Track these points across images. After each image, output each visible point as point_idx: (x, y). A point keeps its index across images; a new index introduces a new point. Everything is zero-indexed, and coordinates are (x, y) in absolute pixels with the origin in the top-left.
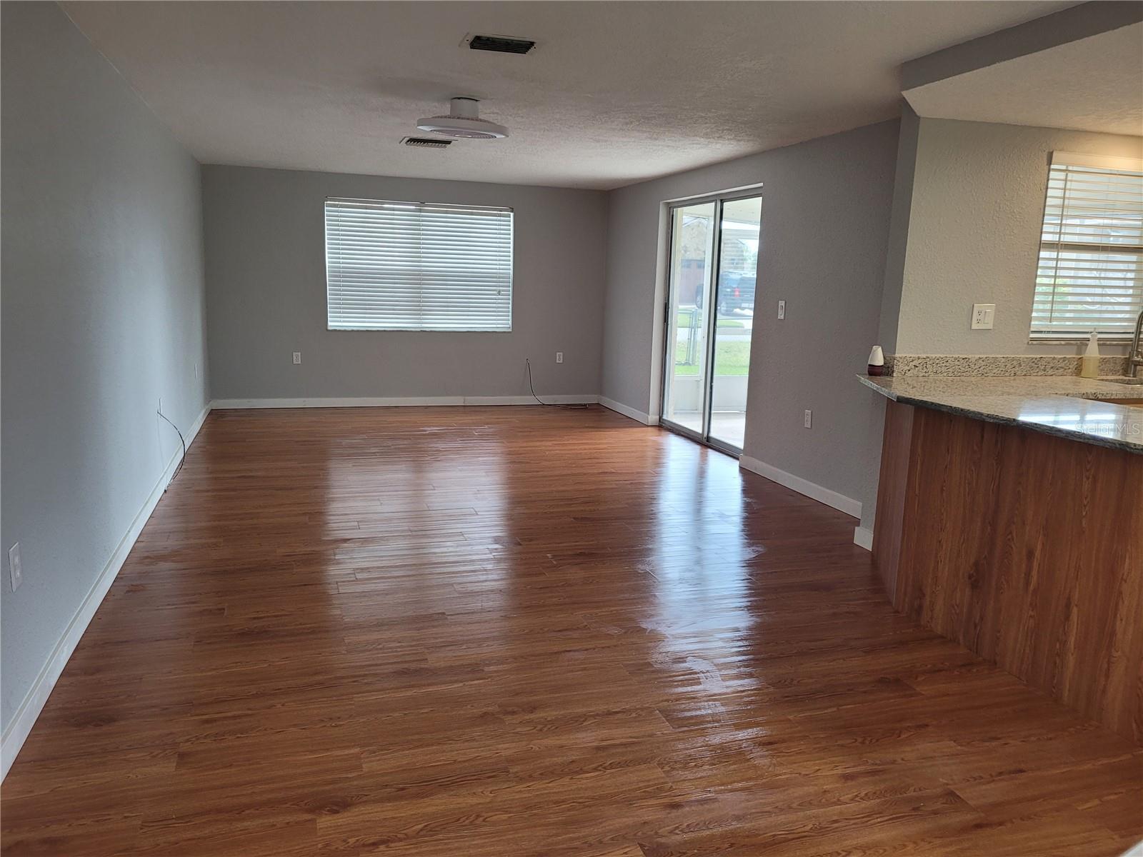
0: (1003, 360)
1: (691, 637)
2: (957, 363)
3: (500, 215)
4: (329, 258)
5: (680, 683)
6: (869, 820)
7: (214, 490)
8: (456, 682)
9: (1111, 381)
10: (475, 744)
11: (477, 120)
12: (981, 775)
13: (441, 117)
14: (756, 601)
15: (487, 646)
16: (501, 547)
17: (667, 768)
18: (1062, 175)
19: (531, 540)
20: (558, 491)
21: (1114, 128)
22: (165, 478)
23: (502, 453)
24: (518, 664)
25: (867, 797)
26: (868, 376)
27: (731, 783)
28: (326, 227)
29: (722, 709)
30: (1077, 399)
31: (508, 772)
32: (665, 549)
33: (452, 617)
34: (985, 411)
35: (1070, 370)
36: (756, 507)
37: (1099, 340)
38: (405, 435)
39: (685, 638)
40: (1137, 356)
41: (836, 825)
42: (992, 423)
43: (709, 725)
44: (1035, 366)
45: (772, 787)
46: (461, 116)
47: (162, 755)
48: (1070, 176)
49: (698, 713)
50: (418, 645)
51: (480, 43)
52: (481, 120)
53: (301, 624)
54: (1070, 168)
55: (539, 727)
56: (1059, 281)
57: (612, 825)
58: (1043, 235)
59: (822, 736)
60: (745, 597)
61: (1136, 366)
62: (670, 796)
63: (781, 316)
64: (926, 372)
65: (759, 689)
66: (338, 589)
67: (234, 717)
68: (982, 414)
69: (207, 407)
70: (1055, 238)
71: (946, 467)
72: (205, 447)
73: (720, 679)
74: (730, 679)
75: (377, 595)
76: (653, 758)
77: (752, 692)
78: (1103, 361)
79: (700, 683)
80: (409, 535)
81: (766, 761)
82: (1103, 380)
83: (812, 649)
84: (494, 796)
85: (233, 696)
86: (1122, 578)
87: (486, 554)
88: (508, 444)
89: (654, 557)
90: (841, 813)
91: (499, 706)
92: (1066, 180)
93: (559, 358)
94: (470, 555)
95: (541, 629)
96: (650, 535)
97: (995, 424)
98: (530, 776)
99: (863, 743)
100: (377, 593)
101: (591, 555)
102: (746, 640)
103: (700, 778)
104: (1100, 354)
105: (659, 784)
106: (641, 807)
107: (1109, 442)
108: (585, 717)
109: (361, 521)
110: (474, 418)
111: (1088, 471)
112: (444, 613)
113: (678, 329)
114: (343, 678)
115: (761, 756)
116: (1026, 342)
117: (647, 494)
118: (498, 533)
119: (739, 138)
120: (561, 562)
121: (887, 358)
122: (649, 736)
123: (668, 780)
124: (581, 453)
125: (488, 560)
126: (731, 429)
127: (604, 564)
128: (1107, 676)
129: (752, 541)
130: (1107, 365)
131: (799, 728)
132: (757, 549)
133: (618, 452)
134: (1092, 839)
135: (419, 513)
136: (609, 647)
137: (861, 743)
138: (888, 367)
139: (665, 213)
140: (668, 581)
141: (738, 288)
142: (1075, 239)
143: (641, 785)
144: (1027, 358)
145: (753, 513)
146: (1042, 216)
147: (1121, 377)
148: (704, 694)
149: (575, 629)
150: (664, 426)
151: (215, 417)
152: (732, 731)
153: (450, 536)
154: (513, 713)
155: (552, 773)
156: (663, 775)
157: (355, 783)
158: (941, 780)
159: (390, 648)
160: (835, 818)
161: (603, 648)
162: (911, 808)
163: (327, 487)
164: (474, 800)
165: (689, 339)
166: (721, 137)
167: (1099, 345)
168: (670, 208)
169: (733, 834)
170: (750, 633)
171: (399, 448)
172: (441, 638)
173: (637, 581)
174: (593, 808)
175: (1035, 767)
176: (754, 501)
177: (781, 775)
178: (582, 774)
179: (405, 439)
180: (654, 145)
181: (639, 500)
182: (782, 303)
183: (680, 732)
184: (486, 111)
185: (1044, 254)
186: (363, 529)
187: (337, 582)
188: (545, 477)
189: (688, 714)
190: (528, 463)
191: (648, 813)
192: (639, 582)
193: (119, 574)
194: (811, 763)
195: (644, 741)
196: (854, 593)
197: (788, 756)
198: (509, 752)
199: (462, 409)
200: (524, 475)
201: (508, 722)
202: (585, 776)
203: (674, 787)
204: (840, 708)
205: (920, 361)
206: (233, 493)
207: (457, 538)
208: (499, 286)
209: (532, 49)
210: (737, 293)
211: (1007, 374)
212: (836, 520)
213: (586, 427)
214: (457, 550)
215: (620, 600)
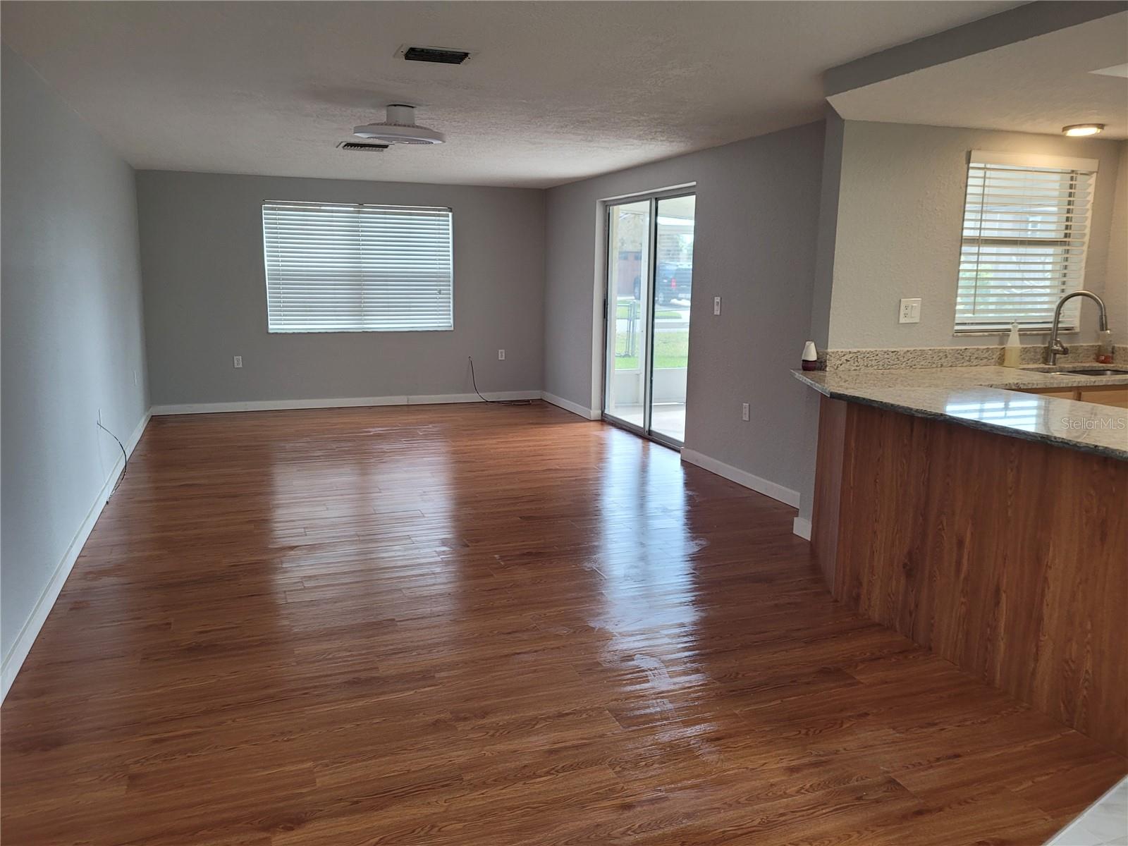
0: (930, 352)
1: (638, 634)
2: (886, 356)
3: (439, 215)
4: (267, 252)
5: (627, 682)
6: (815, 812)
7: (157, 500)
8: (408, 689)
9: (1033, 370)
10: (428, 753)
11: (413, 127)
12: (921, 761)
13: (378, 124)
14: (700, 595)
15: (438, 652)
16: (448, 549)
17: (618, 769)
18: (981, 173)
19: (478, 541)
20: (505, 490)
21: (1028, 127)
22: (106, 489)
23: (447, 452)
24: (468, 669)
25: (812, 788)
26: (801, 372)
27: (680, 781)
28: (264, 230)
29: (670, 706)
30: (1000, 390)
31: (462, 779)
32: (609, 546)
33: (402, 623)
34: (914, 406)
35: (993, 360)
36: (696, 500)
37: (1020, 330)
38: (349, 437)
39: (632, 635)
40: (1056, 344)
41: (782, 819)
42: (921, 418)
43: (658, 723)
44: (961, 357)
45: (721, 782)
46: (397, 123)
47: (112, 778)
48: (989, 174)
49: (648, 711)
50: (367, 654)
51: (414, 54)
52: (418, 127)
53: (249, 636)
54: (988, 166)
55: (492, 732)
56: (982, 267)
57: (565, 829)
58: (965, 231)
59: (768, 729)
60: (689, 592)
61: (1055, 354)
62: (622, 797)
63: (717, 312)
64: (857, 366)
65: (705, 685)
66: (286, 598)
67: (184, 736)
68: (911, 409)
69: (147, 414)
70: (975, 233)
71: (879, 460)
72: (145, 455)
73: (667, 675)
74: (676, 676)
75: (326, 603)
76: (604, 759)
77: (699, 688)
78: (1025, 350)
79: (648, 681)
80: (356, 540)
81: (714, 757)
82: (1024, 369)
83: (756, 642)
84: (449, 805)
85: (182, 713)
86: (1047, 565)
87: (433, 557)
88: (453, 444)
89: (600, 554)
90: (788, 805)
91: (451, 713)
92: (985, 178)
93: (502, 355)
94: (418, 558)
95: (491, 632)
96: (596, 532)
98: (484, 783)
99: (807, 734)
100: (325, 601)
101: (538, 554)
102: (691, 635)
103: (650, 777)
104: (1021, 343)
105: (611, 785)
106: (594, 810)
107: (1031, 435)
108: (536, 720)
109: (307, 528)
110: (418, 417)
111: (1011, 462)
112: (394, 620)
113: (617, 321)
114: (293, 690)
115: (710, 753)
116: (951, 334)
117: (592, 490)
118: (444, 533)
119: (672, 140)
120: (509, 562)
121: (820, 353)
122: (600, 737)
123: (619, 780)
124: (525, 451)
125: (436, 563)
126: (672, 422)
127: (551, 563)
128: (1036, 660)
129: (694, 535)
130: (1028, 354)
131: (745, 722)
132: (700, 542)
133: (562, 448)
134: (1027, 820)
135: (367, 517)
136: (558, 648)
137: (804, 734)
138: (821, 362)
139: (602, 210)
140: (614, 578)
141: (674, 278)
142: (995, 234)
143: (593, 787)
144: (952, 350)
145: (694, 506)
146: (962, 213)
147: (1043, 366)
148: (652, 692)
149: (524, 631)
150: (606, 421)
151: (156, 423)
152: (679, 728)
153: (398, 540)
154: (465, 719)
155: (505, 779)
156: (615, 776)
157: (309, 798)
158: (882, 768)
159: (340, 658)
160: (782, 811)
161: (552, 649)
162: (854, 797)
163: (272, 493)
164: (430, 810)
165: (629, 331)
166: (654, 138)
167: (1020, 335)
168: (607, 206)
169: (684, 832)
170: (695, 628)
171: (344, 451)
172: (392, 645)
173: (584, 579)
174: (547, 813)
175: (971, 751)
176: (697, 494)
177: (729, 770)
178: (534, 778)
179: (349, 441)
180: (590, 147)
181: (584, 497)
182: (717, 299)
183: (630, 732)
184: (422, 117)
185: (965, 249)
186: (310, 535)
187: (285, 592)
188: (491, 476)
189: (638, 713)
190: (473, 462)
191: (601, 815)
192: (586, 580)
193: (62, 591)
194: (758, 756)
195: (595, 742)
196: (795, 583)
197: (735, 751)
198: (462, 760)
199: (405, 408)
200: (469, 475)
201: (459, 729)
202: (538, 780)
203: (626, 788)
204: (784, 700)
205: (851, 355)
206: (175, 502)
207: (404, 542)
208: (440, 286)
209: (467, 59)
210: (674, 284)
211: (934, 366)
212: (776, 511)
213: (530, 424)
214: (405, 554)
215: (568, 599)
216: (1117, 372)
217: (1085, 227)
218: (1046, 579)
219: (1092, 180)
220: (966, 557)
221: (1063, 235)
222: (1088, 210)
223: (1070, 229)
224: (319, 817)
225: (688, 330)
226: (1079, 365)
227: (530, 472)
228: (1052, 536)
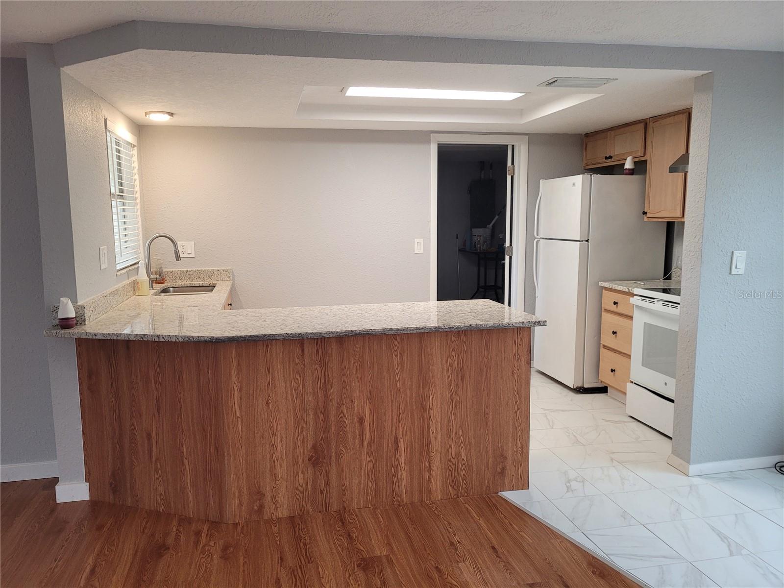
219: (135, 152)
220: (367, 428)
228: (431, 389)
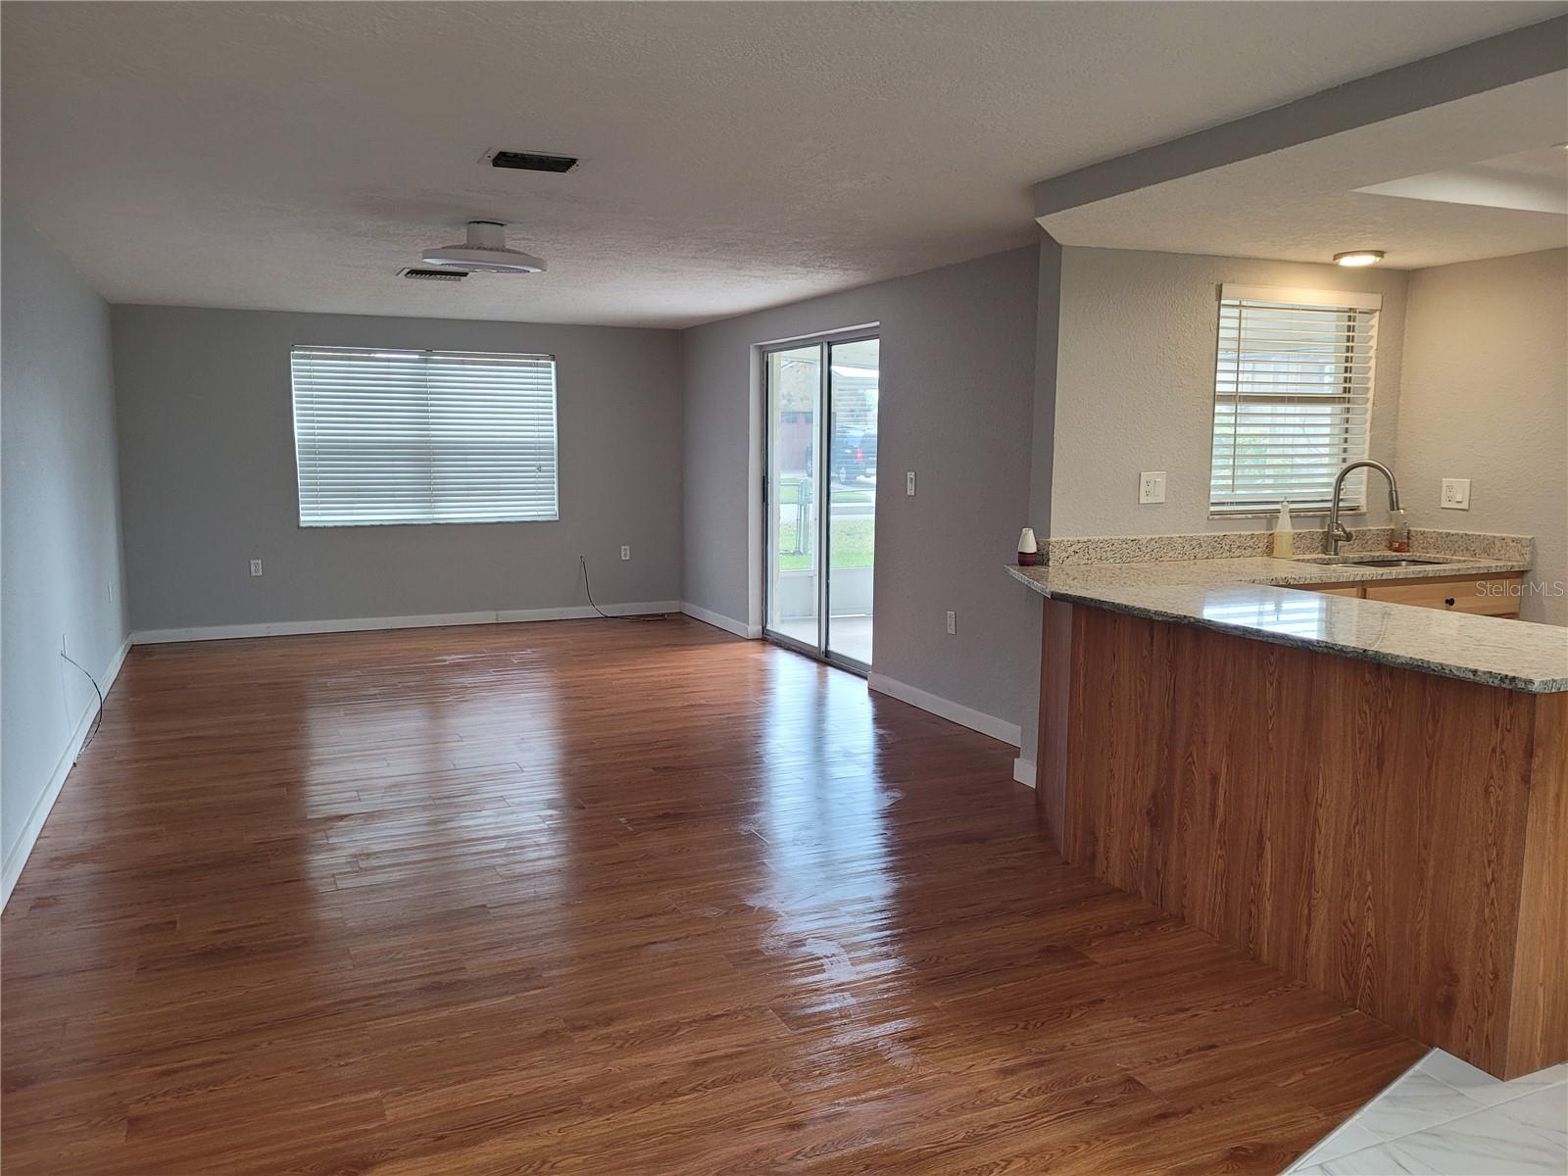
0: (1180, 540)
1: (811, 913)
2: (1125, 546)
3: (537, 365)
4: (299, 428)
5: (797, 973)
6: (1033, 1122)
7: (146, 759)
8: (507, 994)
9: (1308, 561)
10: (535, 1072)
11: (503, 251)
12: (1167, 1055)
13: (456, 247)
14: (893, 861)
15: (545, 945)
16: (557, 813)
17: (784, 1080)
18: (1235, 312)
19: (597, 801)
20: (631, 734)
22: (73, 746)
23: (553, 686)
24: (586, 965)
25: (1031, 1093)
26: (1017, 567)
27: (864, 1092)
28: (294, 386)
29: (853, 1001)
31: (581, 1103)
32: (773, 802)
33: (496, 910)
34: (1152, 607)
35: (1260, 550)
36: (891, 740)
37: (1291, 511)
38: (417, 668)
39: (803, 914)
40: (1337, 528)
41: (992, 1131)
43: (836, 1023)
44: (1218, 546)
45: (915, 1091)
46: (481, 246)
47: (105, 1122)
48: (1245, 313)
49: (823, 1008)
50: (451, 951)
51: (504, 160)
52: (509, 251)
53: (286, 935)
54: (1244, 303)
55: (619, 1043)
56: (1241, 430)
57: (716, 1157)
58: (1218, 385)
59: (976, 1024)
60: (880, 857)
61: (1336, 541)
62: (789, 1114)
63: (911, 492)
64: (1088, 559)
65: (898, 972)
67: (203, 1065)
68: (1149, 611)
69: (126, 642)
70: (1230, 388)
71: (1113, 677)
73: (848, 963)
74: (861, 963)
75: (391, 888)
76: (765, 1070)
77: (890, 977)
78: (1299, 537)
79: (824, 971)
80: (430, 805)
81: (908, 1061)
82: (1298, 560)
83: (963, 917)
84: (564, 1136)
85: (198, 1037)
86: (1317, 802)
87: (536, 823)
88: (561, 674)
89: (760, 813)
90: (999, 1115)
91: (565, 1021)
92: (1240, 318)
93: (625, 553)
94: (515, 826)
95: (616, 917)
96: (756, 785)
97: (1165, 622)
98: (610, 1106)
99: (1025, 1028)
100: (391, 885)
101: (678, 816)
103: (826, 1089)
104: (1294, 528)
105: (774, 1101)
106: (753, 1132)
108: (676, 1026)
109: (361, 791)
110: (511, 640)
111: (1271, 675)
112: (484, 906)
113: (781, 506)
114: (350, 1001)
115: (902, 1055)
116: (1205, 517)
117: (751, 731)
118: (550, 793)
120: (638, 827)
121: (1041, 544)
122: (762, 1042)
123: (786, 1094)
124: (660, 681)
125: (540, 831)
126: (856, 639)
127: (696, 826)
128: (1309, 925)
129: (887, 785)
130: (1303, 541)
131: (948, 1017)
132: (893, 794)
133: (710, 677)
134: (1295, 1120)
135: (442, 774)
136: (706, 934)
138: (1043, 555)
139: (758, 358)
140: (777, 844)
141: (858, 448)
142: (1255, 389)
143: (752, 1103)
144: (1208, 537)
145: (887, 748)
146: (1214, 363)
147: (1321, 556)
148: (828, 984)
149: (660, 914)
150: (768, 639)
151: (137, 655)
152: (863, 1027)
153: (485, 803)
154: (584, 1028)
155: (638, 1099)
156: (781, 1089)
157: (377, 1135)
158: (1118, 1065)
159: (414, 957)
160: (992, 1122)
161: (698, 935)
162: (1082, 1103)
164: (539, 1143)
165: (799, 520)
167: (1291, 517)
168: (764, 354)
169: (869, 1153)
170: (886, 902)
171: (408, 687)
172: (482, 938)
173: (740, 845)
174: (693, 1138)
175: (1230, 1040)
176: (888, 732)
177: (926, 1076)
178: (676, 1097)
179: (417, 673)
180: (740, 276)
181: (739, 740)
182: (911, 475)
183: (800, 1034)
184: (514, 237)
185: (1219, 408)
186: (365, 800)
187: (334, 875)
188: (613, 715)
189: (809, 1011)
190: (588, 698)
191: (763, 1138)
192: (742, 847)
193: (18, 884)
194: (963, 1058)
195: (756, 1049)
196: (1014, 843)
197: (935, 1052)
198: (581, 1079)
199: (494, 628)
200: (582, 714)
201: (576, 1041)
202: (680, 1099)
203: (794, 1103)
204: (998, 987)
205: (1080, 545)
206: (174, 762)
207: (496, 805)
208: (540, 460)
209: (574, 167)
210: (859, 455)
211: (1186, 557)
212: (991, 752)
213: (667, 645)
214: (498, 820)
215: (718, 872)
216: (1415, 562)
217: (1368, 379)
218: (1316, 820)
219: (1375, 321)
220: (1221, 797)
221: (1341, 390)
222: (1371, 358)
223: (1350, 382)
224: (392, 1158)
225: (872, 517)
226: (1367, 555)
227: (667, 709)
228: (1322, 765)
